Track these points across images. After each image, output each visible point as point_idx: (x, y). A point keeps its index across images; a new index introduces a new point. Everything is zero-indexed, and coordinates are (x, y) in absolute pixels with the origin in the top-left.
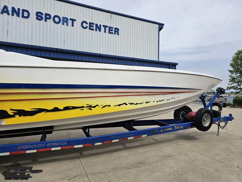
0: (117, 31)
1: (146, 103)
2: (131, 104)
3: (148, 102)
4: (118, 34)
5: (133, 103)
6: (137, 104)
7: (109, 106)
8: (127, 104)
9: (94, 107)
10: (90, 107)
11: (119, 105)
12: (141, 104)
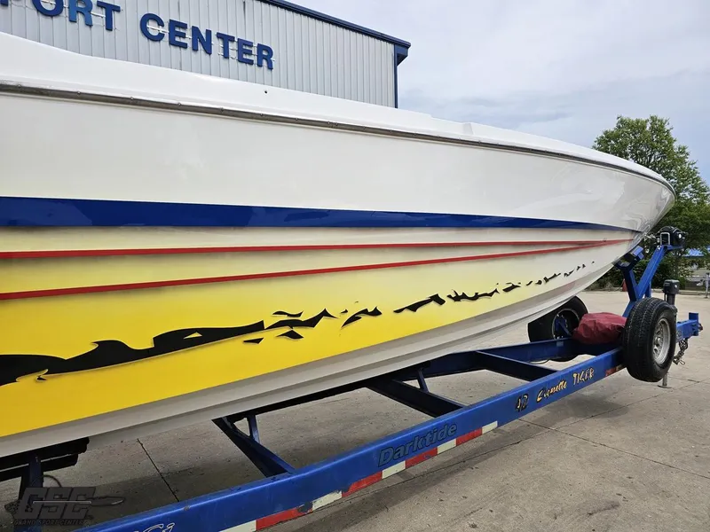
0: (265, 54)
1: (507, 290)
2: (457, 298)
3: (514, 287)
4: (270, 68)
5: (464, 296)
6: (476, 297)
7: (376, 313)
8: (441, 302)
9: (312, 323)
10: (292, 325)
11: (414, 308)
12: (491, 295)
